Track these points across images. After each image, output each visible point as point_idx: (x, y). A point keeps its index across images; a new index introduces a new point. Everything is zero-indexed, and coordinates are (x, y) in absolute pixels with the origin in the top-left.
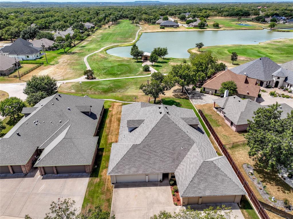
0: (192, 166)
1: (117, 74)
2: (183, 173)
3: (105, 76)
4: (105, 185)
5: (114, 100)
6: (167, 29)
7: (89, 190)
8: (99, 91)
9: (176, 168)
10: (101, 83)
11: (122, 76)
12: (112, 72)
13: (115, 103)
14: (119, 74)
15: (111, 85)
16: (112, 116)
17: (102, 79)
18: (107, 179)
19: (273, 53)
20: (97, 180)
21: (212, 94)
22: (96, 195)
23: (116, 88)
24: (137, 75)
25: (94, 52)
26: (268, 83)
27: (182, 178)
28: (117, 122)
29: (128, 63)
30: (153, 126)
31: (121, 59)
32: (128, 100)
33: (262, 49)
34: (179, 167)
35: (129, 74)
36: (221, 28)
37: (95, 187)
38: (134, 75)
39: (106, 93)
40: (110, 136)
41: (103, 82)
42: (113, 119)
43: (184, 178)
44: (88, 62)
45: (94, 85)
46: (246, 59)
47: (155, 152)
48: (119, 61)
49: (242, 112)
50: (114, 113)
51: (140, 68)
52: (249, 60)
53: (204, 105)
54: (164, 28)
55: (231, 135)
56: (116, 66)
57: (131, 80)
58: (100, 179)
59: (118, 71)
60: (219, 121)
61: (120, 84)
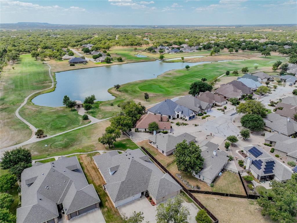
0: (155, 183)
1: (63, 128)
2: (152, 189)
3: (53, 132)
4: (112, 210)
5: (79, 153)
6: (77, 66)
7: (105, 216)
8: (60, 148)
9: (147, 187)
10: (56, 140)
11: (68, 128)
12: (57, 126)
13: (81, 155)
14: (65, 127)
15: (65, 139)
16: (86, 166)
17: (53, 135)
18: (111, 207)
19: (169, 86)
20: (106, 209)
21: (143, 132)
22: (111, 217)
23: (72, 142)
24: (81, 125)
25: (20, 105)
26: (173, 116)
27: (153, 191)
28: (94, 170)
29: (64, 113)
30: (128, 168)
31: (55, 110)
32: (89, 151)
33: (161, 83)
34: (149, 186)
35: (73, 126)
36: (124, 61)
37: (107, 213)
38: (77, 125)
39: (67, 148)
40: (95, 181)
41: (56, 138)
42: (88, 168)
43: (154, 191)
44: (24, 119)
45: (51, 143)
46: (154, 96)
47: (134, 182)
48: (55, 113)
49: (167, 144)
50: (86, 164)
51: (79, 117)
52: (156, 96)
53: (142, 142)
54: (74, 65)
55: (164, 159)
56: (56, 119)
57: (79, 131)
58: (108, 208)
59: (62, 124)
60: (155, 151)
61: (73, 137)
